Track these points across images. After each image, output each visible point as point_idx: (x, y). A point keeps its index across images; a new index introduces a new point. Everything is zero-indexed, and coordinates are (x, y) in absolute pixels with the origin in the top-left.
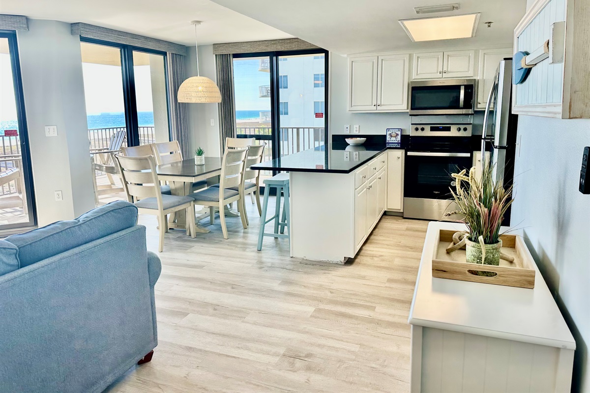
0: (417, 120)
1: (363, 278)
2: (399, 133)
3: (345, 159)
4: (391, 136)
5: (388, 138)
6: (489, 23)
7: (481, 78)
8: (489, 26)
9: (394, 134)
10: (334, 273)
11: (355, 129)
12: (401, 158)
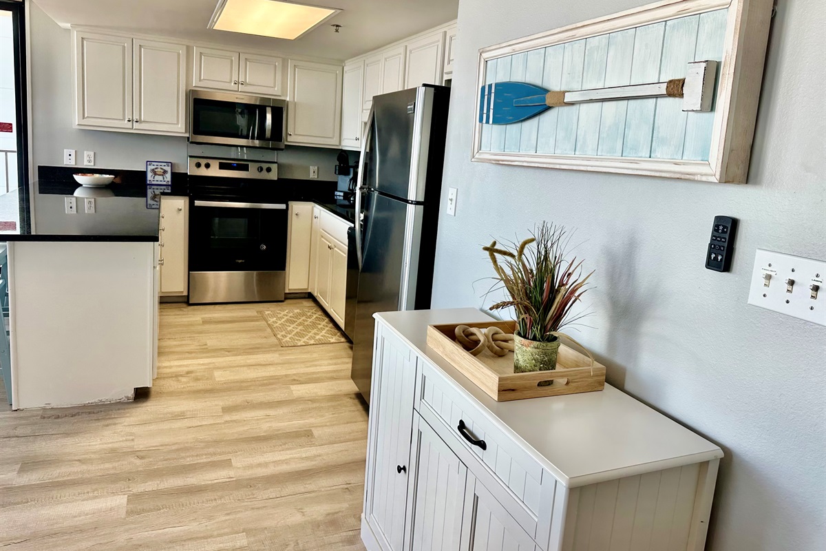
0: (198, 151)
1: (181, 416)
2: (168, 169)
3: (67, 211)
4: (155, 174)
5: (150, 176)
6: (337, 26)
7: (292, 100)
8: (337, 31)
9: (159, 170)
10: (127, 420)
11: (86, 159)
12: (183, 210)
